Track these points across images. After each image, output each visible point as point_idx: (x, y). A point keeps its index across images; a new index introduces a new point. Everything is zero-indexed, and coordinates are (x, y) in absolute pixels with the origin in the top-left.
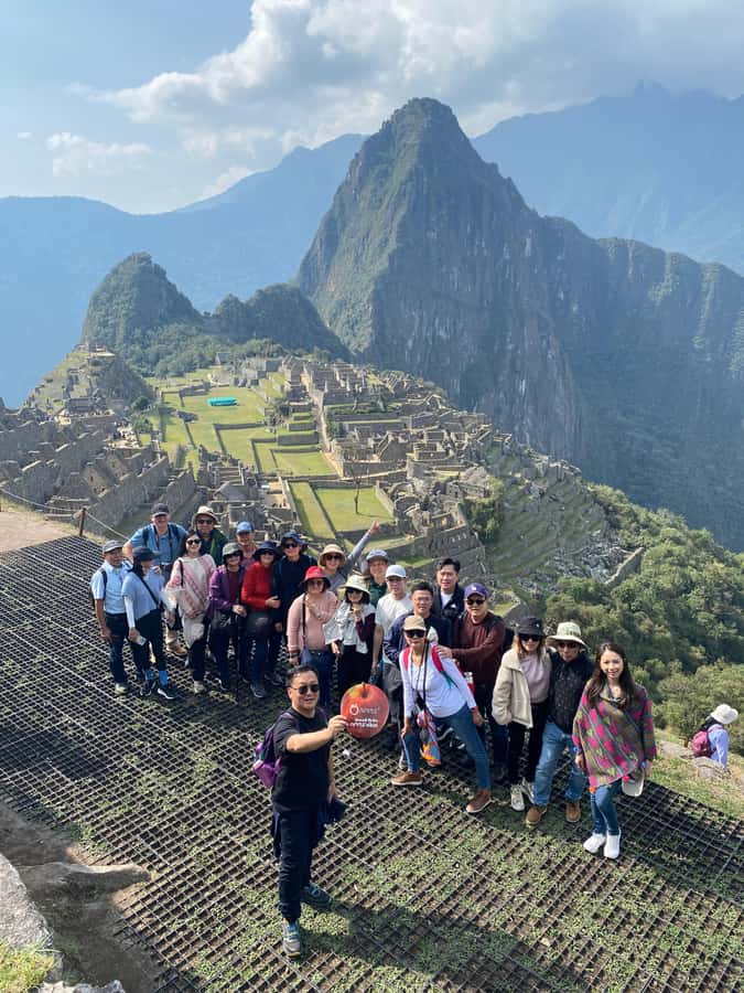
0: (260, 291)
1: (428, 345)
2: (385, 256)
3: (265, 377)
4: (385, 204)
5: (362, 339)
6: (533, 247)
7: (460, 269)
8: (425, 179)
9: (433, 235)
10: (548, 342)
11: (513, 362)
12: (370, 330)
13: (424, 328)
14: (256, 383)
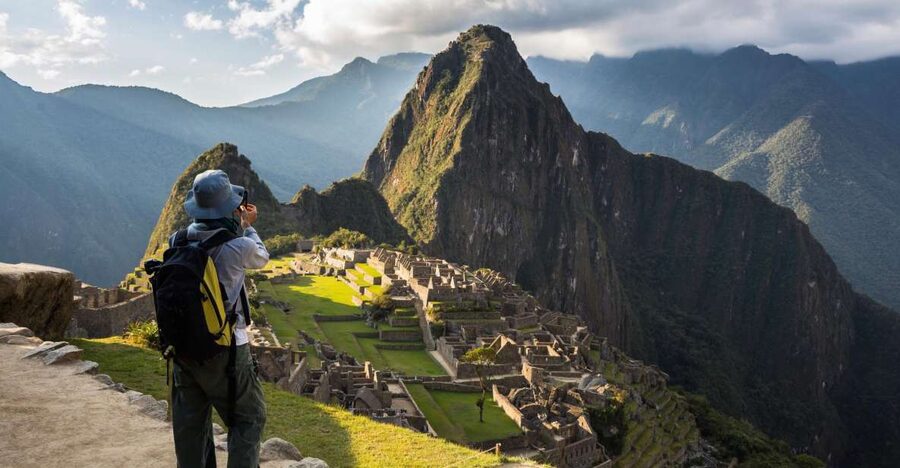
0: (335, 183)
1: (487, 240)
2: (450, 157)
3: (353, 268)
4: (450, 113)
5: (428, 232)
6: (579, 157)
7: (517, 174)
8: (488, 93)
9: (494, 142)
10: (596, 243)
11: (565, 260)
12: (435, 224)
13: (484, 226)
14: (342, 273)
